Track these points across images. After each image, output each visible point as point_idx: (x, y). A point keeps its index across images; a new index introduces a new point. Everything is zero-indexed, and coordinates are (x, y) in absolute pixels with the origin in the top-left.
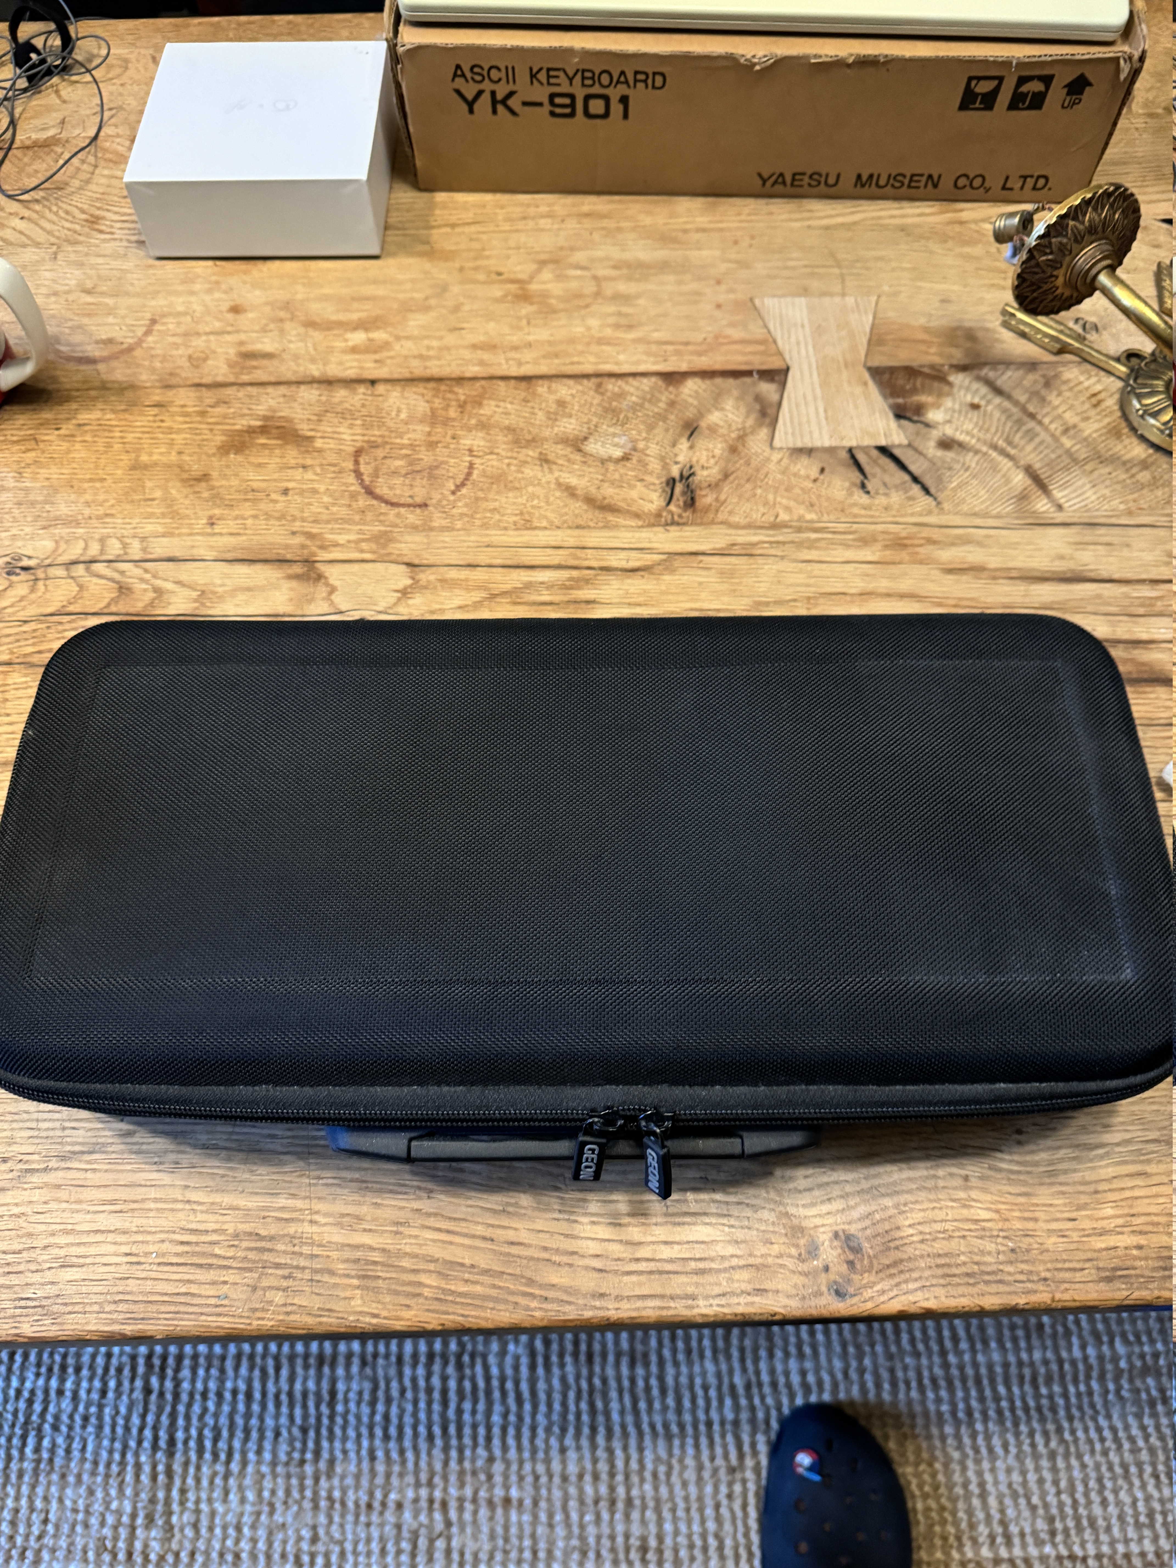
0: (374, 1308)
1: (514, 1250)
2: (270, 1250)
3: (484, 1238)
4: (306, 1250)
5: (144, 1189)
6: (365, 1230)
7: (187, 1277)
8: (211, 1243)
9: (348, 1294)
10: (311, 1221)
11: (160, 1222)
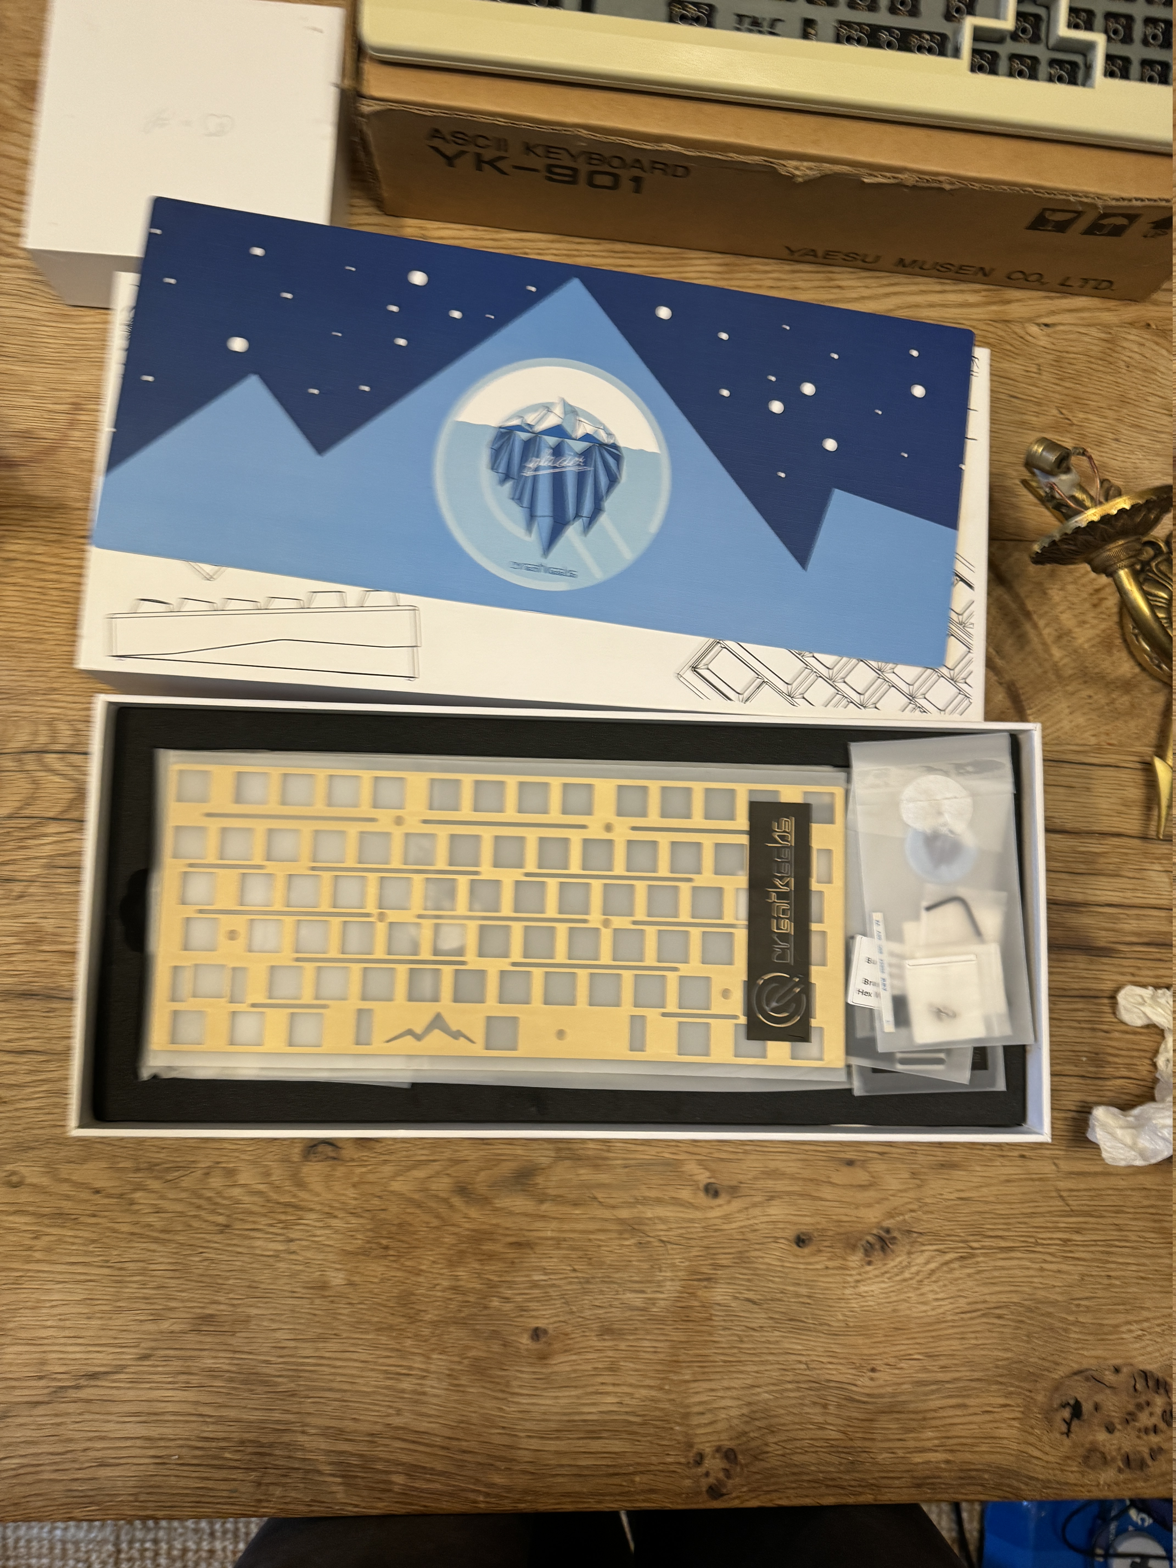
0: (355, 1500)
1: (467, 1457)
2: (270, 1455)
3: (443, 1448)
4: (299, 1454)
5: (164, 1404)
6: (347, 1440)
7: (205, 1475)
8: (222, 1448)
9: (335, 1488)
10: (303, 1432)
11: (178, 1431)
